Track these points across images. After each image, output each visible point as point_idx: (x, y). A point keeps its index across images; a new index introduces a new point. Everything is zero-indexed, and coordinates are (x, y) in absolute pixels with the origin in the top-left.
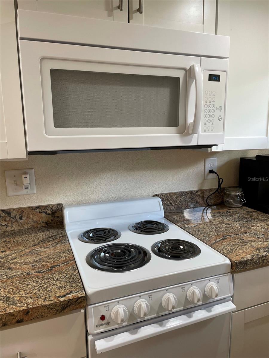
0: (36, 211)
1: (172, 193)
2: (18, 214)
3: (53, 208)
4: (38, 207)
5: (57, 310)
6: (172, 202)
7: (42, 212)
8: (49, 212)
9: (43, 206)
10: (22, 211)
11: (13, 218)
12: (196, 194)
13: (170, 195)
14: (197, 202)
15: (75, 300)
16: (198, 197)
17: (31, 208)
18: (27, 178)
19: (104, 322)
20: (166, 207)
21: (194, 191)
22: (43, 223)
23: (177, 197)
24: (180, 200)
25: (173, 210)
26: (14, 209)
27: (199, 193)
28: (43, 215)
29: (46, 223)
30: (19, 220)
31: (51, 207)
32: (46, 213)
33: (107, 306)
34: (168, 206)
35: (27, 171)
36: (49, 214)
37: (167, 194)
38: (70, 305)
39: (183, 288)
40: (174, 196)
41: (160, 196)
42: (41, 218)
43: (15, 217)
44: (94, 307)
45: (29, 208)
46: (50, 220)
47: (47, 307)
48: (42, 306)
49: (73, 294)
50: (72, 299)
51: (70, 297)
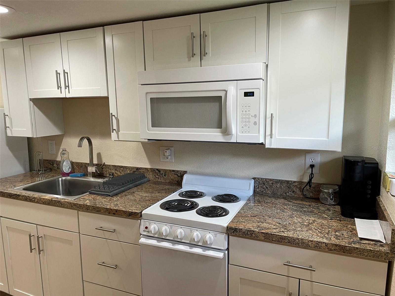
0: (172, 173)
1: (268, 179)
2: (163, 172)
3: (181, 173)
4: (174, 171)
5: (127, 215)
6: (268, 187)
7: (175, 174)
8: (179, 175)
9: (176, 171)
10: (165, 171)
11: (161, 174)
12: (293, 184)
13: (266, 180)
14: (293, 192)
15: (134, 213)
16: (295, 187)
17: (171, 170)
18: (166, 152)
19: (147, 230)
20: (262, 190)
21: (291, 181)
22: (176, 181)
23: (272, 184)
24: (276, 187)
25: (268, 194)
26: (162, 169)
27: (296, 184)
28: (176, 176)
29: (177, 181)
30: (164, 176)
31: (180, 172)
32: (177, 175)
33: (150, 223)
34: (264, 190)
35: (170, 148)
36: (179, 176)
37: (263, 179)
38: (132, 214)
39: (191, 231)
40: (270, 182)
41: (256, 179)
42: (175, 178)
43: (162, 174)
44: (144, 221)
45: (169, 170)
46: (179, 180)
47: (124, 211)
48: (122, 210)
49: (136, 211)
50: (133, 212)
51: (134, 211)
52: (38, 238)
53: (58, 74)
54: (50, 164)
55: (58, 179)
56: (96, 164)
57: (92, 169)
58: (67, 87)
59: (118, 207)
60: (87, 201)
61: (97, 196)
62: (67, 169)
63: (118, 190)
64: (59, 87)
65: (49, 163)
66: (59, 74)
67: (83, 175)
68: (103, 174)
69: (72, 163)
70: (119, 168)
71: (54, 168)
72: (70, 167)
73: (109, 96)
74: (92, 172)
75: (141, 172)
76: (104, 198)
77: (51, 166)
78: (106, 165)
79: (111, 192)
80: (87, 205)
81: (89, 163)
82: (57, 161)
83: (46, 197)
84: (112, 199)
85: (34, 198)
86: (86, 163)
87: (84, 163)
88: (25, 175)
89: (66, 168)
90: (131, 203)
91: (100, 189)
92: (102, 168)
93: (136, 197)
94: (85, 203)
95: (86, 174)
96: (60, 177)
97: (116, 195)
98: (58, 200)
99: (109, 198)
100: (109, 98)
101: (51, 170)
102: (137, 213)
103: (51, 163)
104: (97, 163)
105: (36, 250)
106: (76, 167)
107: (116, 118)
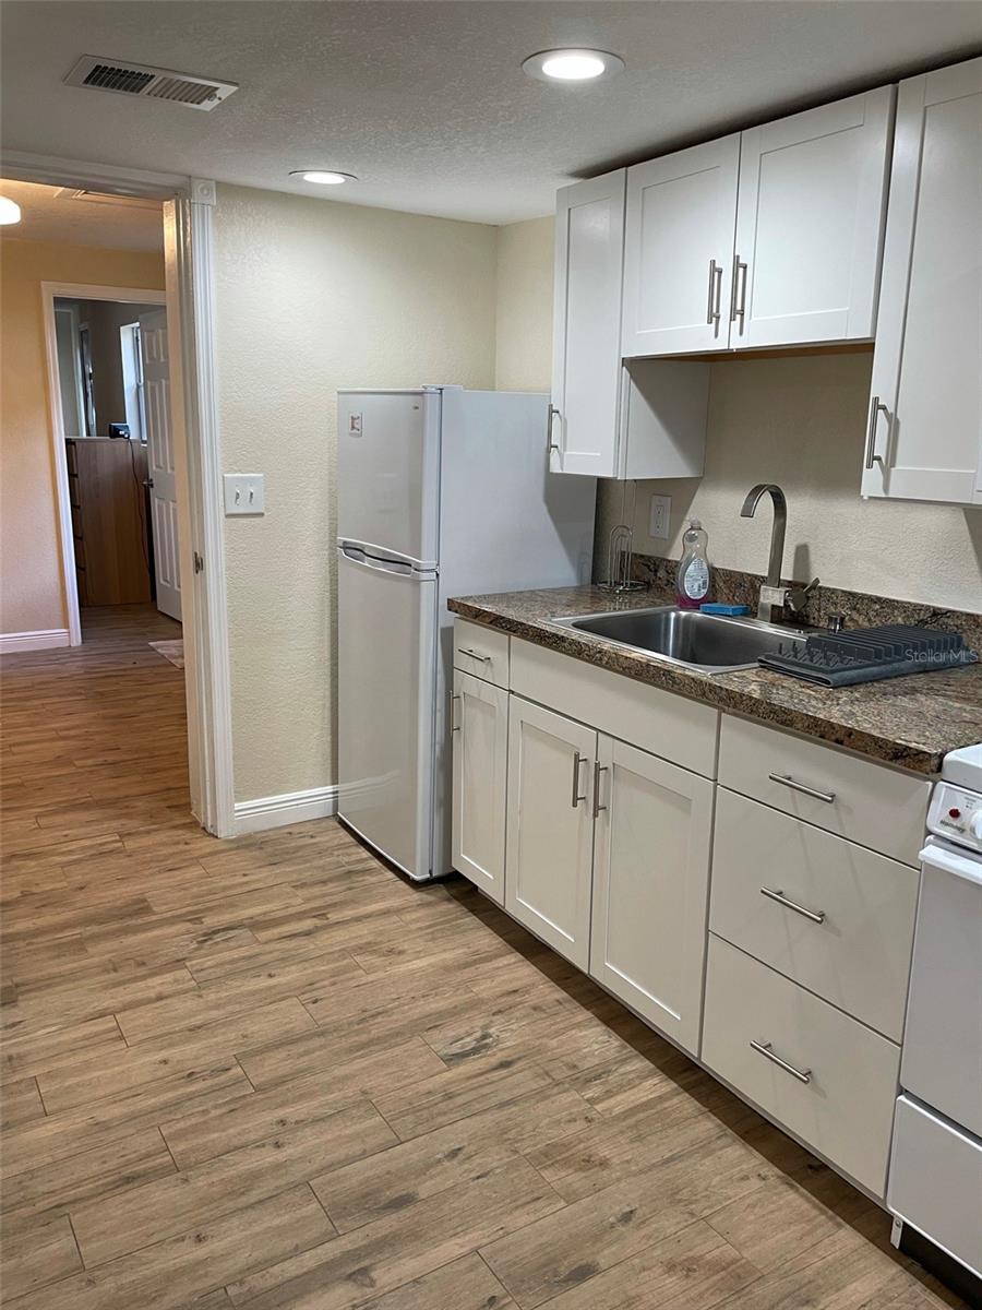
5: (887, 754)
15: (915, 752)
19: (955, 822)
33: (971, 801)
38: (907, 756)
44: (947, 787)
47: (876, 740)
48: (870, 735)
49: (921, 746)
50: (911, 748)
51: (913, 745)
52: (598, 768)
53: (716, 274)
54: (649, 567)
55: (668, 613)
56: (790, 582)
57: (772, 597)
58: (737, 312)
59: (857, 721)
60: (752, 687)
61: (786, 677)
62: (696, 587)
63: (857, 671)
64: (713, 316)
65: (646, 565)
66: (720, 272)
67: (741, 611)
68: (808, 617)
69: (713, 571)
70: (866, 601)
71: (659, 582)
72: (704, 583)
73: (874, 338)
74: (773, 606)
75: (946, 624)
76: (808, 688)
77: (649, 576)
78: (820, 587)
79: (832, 672)
80: (751, 698)
81: (766, 575)
82: (669, 561)
83: (633, 655)
84: (836, 694)
85: (600, 652)
86: (756, 577)
87: (749, 575)
88: (579, 590)
89: (693, 583)
90: (904, 720)
91: (795, 656)
92: (808, 598)
93: (922, 706)
94: (746, 690)
95: (750, 612)
96: (674, 610)
97: (851, 685)
98: (666, 667)
99: (824, 690)
100: (874, 344)
101: (648, 586)
102: (925, 752)
103: (652, 567)
104: (790, 579)
105: (587, 803)
106: (721, 584)
107: (889, 417)
